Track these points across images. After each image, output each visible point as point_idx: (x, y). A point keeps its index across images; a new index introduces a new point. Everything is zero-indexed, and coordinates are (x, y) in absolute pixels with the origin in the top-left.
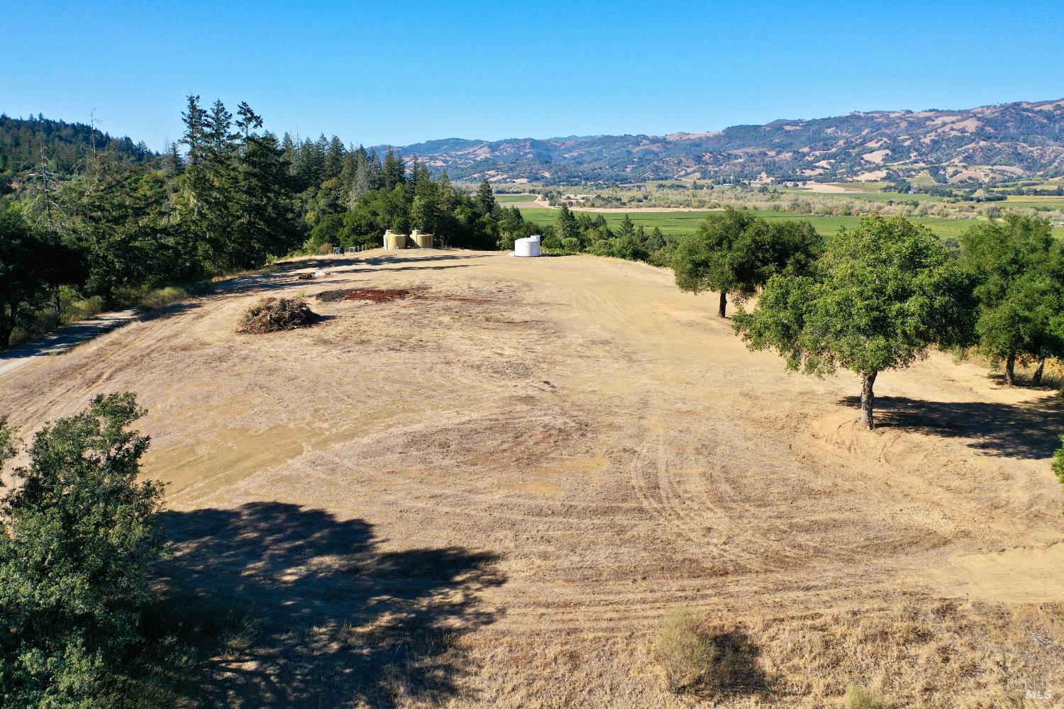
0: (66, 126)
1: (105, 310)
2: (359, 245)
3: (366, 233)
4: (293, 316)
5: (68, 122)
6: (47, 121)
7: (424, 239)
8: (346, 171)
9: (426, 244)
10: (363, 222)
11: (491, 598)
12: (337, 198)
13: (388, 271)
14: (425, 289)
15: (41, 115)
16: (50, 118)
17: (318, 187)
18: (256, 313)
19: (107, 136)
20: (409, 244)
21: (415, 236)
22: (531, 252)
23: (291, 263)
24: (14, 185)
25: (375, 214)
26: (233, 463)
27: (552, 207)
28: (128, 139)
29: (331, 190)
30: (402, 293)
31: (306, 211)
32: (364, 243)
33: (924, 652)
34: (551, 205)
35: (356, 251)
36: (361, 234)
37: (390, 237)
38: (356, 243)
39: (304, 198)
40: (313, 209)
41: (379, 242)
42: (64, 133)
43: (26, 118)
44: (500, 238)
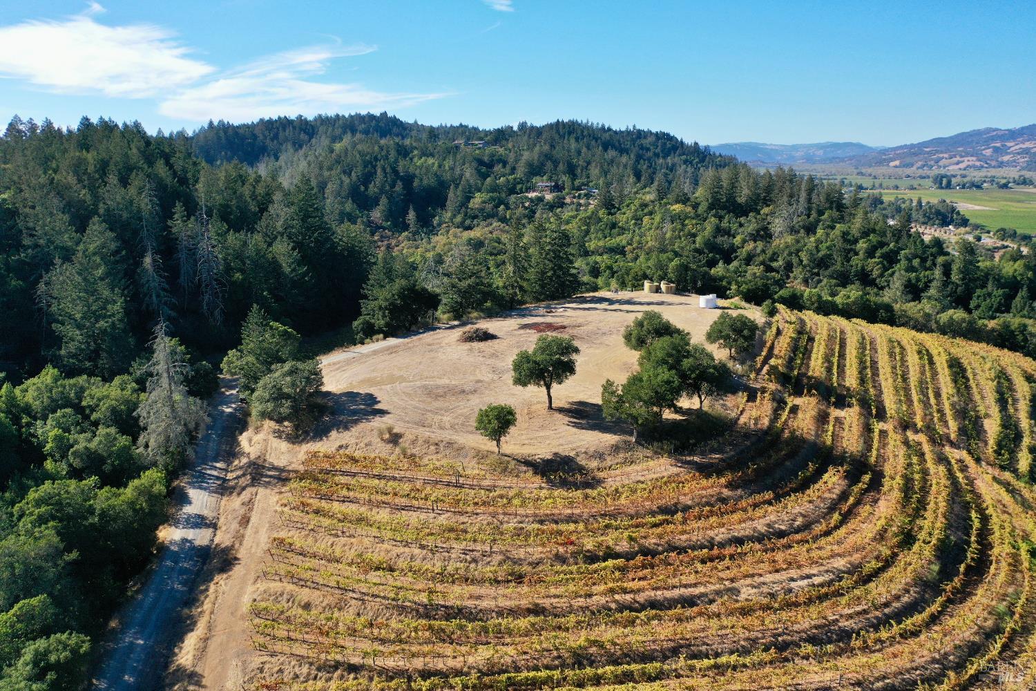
7: (667, 288)
9: (669, 291)
11: (377, 419)
16: (642, 128)
17: (759, 213)
20: (658, 290)
21: (663, 285)
24: (567, 201)
30: (561, 328)
37: (647, 284)
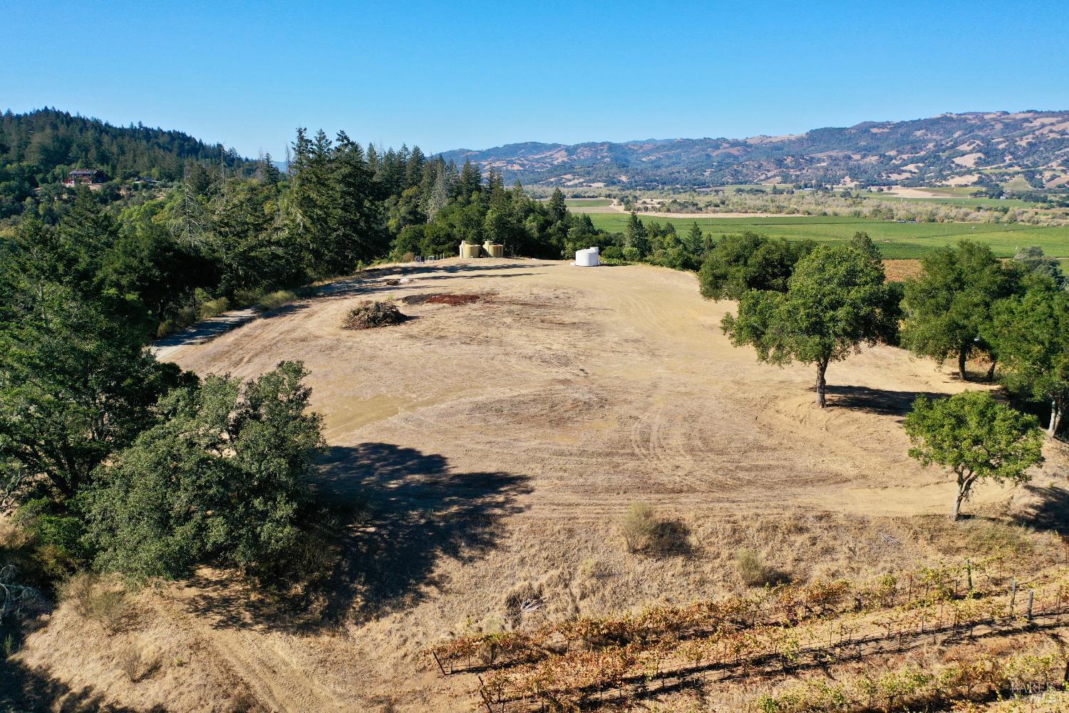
0: (163, 133)
1: (229, 309)
2: (438, 254)
3: (444, 243)
4: (385, 316)
5: (165, 129)
6: (146, 129)
7: (496, 250)
8: (426, 179)
9: (498, 254)
10: (442, 234)
11: (522, 500)
12: (417, 206)
13: (461, 279)
14: (494, 294)
15: (140, 123)
16: (149, 126)
17: (399, 195)
18: (356, 313)
19: (201, 143)
20: (482, 253)
21: (488, 246)
22: (590, 263)
23: (378, 269)
24: (123, 192)
25: (452, 226)
26: (350, 419)
27: (626, 212)
28: (220, 146)
29: (411, 198)
30: (473, 298)
31: (388, 219)
32: (442, 253)
33: (800, 539)
34: (626, 210)
35: (435, 259)
36: (439, 244)
37: (465, 247)
38: (435, 252)
39: (386, 205)
40: (394, 216)
41: (456, 252)
42: (161, 140)
43: (127, 126)
44: (564, 249)
